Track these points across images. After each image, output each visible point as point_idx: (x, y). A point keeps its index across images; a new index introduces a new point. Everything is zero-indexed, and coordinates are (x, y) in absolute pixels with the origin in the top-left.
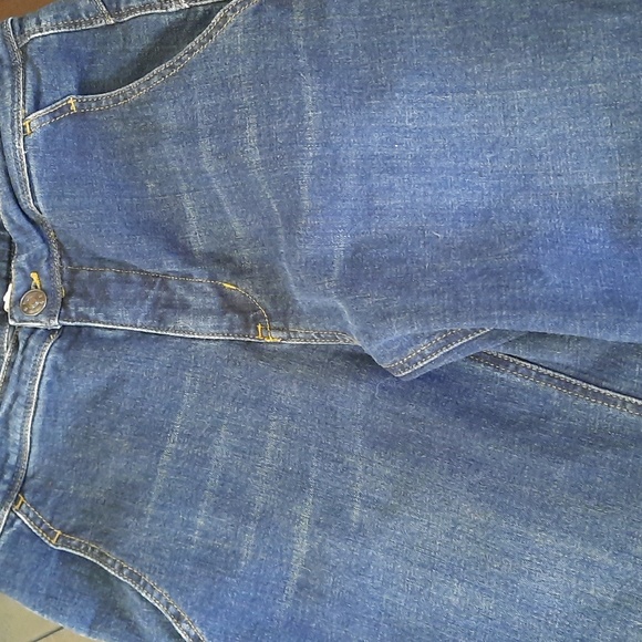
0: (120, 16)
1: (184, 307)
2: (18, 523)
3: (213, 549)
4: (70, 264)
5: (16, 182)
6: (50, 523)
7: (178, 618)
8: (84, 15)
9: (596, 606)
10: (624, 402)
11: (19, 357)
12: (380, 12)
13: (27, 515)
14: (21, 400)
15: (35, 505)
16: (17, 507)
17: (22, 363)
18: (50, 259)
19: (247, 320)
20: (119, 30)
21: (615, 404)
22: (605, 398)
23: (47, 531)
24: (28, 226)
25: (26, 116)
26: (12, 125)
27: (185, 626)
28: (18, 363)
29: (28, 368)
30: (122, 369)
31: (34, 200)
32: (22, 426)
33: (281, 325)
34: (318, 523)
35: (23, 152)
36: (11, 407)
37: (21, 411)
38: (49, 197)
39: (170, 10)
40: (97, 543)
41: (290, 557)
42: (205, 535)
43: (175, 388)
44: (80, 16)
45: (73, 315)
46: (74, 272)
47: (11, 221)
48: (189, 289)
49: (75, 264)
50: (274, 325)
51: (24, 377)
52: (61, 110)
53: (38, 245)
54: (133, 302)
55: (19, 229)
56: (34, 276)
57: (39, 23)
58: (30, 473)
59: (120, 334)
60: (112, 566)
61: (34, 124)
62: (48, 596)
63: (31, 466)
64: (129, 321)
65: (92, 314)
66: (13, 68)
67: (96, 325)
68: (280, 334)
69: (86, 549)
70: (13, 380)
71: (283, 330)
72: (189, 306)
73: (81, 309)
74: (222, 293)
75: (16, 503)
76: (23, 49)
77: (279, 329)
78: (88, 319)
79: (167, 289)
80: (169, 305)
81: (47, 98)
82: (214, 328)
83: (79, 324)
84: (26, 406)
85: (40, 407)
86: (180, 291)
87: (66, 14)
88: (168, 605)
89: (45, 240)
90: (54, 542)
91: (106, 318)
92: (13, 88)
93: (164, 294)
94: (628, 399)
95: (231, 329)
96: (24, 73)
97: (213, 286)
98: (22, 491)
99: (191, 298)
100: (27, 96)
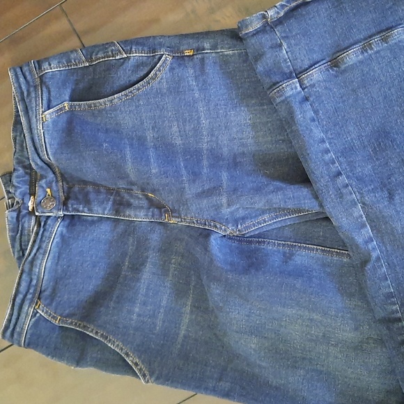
0: (92, 62)
1: (129, 205)
2: (38, 315)
3: (143, 322)
4: (67, 184)
5: (38, 146)
6: (55, 313)
7: (127, 354)
8: (73, 61)
9: (314, 338)
10: (317, 249)
11: (42, 230)
12: (229, 68)
13: (43, 311)
14: (41, 251)
15: (47, 306)
16: (37, 307)
17: (43, 232)
18: (57, 181)
19: (161, 212)
20: (91, 69)
21: (313, 250)
22: (309, 249)
23: (53, 317)
24: (45, 166)
25: (43, 112)
26: (36, 117)
27: (131, 358)
28: (41, 232)
29: (47, 234)
30: (98, 236)
31: (48, 155)
32: (40, 264)
33: (178, 215)
34: (194, 306)
35: (42, 131)
36: (35, 254)
37: (41, 257)
38: (55, 153)
39: (117, 58)
40: (82, 321)
41: (180, 324)
42: (139, 315)
43: (125, 245)
44: (71, 62)
45: (70, 209)
46: (70, 188)
47: (37, 164)
48: (132, 196)
49: (70, 184)
50: (174, 215)
51: (44, 239)
52: (61, 109)
53: (51, 176)
54: (103, 202)
55: (42, 168)
56: (48, 190)
57: (50, 65)
58: (43, 289)
59: (95, 218)
60: (92, 332)
61: (48, 116)
62: (55, 348)
63: (43, 285)
64: (100, 212)
65: (81, 209)
66: (35, 87)
67: (83, 214)
68: (177, 219)
69: (76, 324)
70: (38, 241)
71: (178, 218)
72: (131, 205)
73: (75, 206)
74: (147, 198)
75: (36, 304)
76: (41, 77)
77: (176, 217)
78: (78, 211)
79: (119, 195)
80: (121, 203)
81: (54, 103)
82: (144, 215)
83: (73, 213)
84: (44, 254)
85: (51, 255)
86: (127, 197)
87: (64, 61)
88: (122, 349)
89: (54, 173)
90: (57, 322)
91: (89, 210)
92: (36, 97)
93: (118, 198)
94: (318, 247)
95: (153, 216)
96: (41, 89)
97: (143, 195)
98: (39, 298)
99: (132, 201)
100: (44, 102)
